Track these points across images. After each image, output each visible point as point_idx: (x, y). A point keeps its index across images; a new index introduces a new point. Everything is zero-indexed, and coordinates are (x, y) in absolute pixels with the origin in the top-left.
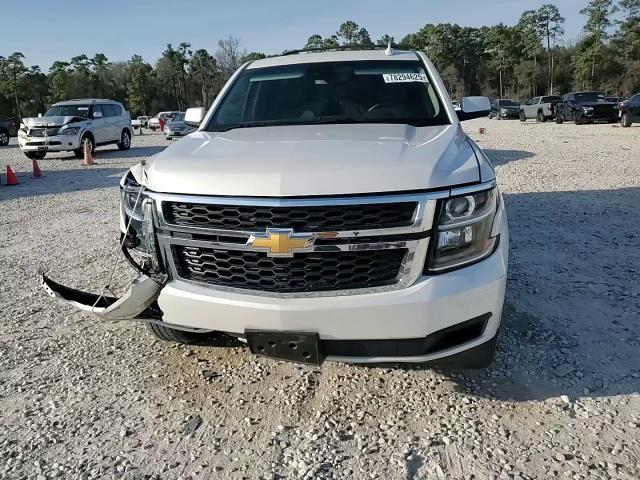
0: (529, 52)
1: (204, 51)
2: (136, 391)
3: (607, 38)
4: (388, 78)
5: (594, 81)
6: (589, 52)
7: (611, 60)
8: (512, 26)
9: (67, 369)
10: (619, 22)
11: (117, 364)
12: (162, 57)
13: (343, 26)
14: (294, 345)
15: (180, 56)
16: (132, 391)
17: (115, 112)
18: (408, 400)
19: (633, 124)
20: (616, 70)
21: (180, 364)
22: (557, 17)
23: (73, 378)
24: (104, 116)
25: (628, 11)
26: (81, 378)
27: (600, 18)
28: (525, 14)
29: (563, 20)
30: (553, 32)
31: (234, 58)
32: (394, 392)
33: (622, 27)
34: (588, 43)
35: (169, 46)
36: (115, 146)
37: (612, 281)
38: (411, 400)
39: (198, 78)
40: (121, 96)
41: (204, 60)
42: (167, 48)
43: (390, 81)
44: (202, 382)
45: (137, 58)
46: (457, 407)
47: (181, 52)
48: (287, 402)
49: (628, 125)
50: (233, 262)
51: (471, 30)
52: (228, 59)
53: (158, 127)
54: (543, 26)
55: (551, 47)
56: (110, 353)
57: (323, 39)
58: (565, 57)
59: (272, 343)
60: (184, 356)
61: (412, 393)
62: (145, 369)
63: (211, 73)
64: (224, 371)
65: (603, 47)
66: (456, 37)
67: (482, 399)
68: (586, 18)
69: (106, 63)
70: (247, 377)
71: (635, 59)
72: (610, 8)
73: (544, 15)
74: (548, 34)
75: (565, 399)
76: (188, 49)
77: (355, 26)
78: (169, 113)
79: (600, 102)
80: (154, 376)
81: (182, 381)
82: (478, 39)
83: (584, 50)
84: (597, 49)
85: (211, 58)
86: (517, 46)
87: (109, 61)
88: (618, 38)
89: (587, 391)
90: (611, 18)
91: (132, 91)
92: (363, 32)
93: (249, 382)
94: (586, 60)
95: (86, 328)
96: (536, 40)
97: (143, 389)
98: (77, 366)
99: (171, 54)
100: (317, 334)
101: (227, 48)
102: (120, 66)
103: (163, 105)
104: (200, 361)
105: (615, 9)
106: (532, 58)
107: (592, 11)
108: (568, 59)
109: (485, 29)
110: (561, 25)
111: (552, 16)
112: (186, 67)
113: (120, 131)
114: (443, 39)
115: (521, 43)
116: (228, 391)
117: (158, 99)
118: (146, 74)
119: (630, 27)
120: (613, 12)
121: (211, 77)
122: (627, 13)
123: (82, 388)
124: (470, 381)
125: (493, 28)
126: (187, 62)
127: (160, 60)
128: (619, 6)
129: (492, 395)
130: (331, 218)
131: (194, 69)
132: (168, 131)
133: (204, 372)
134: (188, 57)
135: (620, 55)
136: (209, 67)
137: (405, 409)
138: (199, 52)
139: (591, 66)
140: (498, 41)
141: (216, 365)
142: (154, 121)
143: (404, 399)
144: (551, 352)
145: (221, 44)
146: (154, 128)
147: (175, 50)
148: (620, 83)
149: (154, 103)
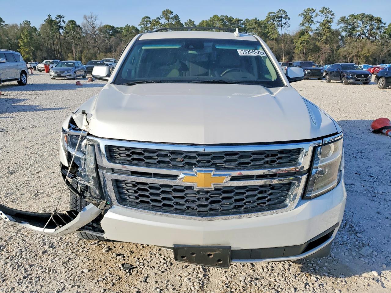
0: (271, 36)
1: (73, 21)
2: (73, 286)
3: (312, 31)
4: (241, 52)
5: (306, 54)
6: (303, 38)
7: (314, 44)
8: (263, 20)
9: (10, 269)
10: (319, 22)
11: (52, 262)
12: (44, 23)
13: (164, 12)
14: (210, 255)
15: (57, 23)
16: (70, 286)
17: (15, 59)
18: (276, 280)
19: (332, 81)
20: (317, 49)
21: (103, 258)
22: (286, 17)
23: (18, 278)
24: (7, 61)
25: (324, 16)
26: (24, 278)
27: (309, 20)
28: (270, 13)
29: (289, 19)
30: (283, 25)
31: (94, 27)
32: (264, 274)
33: (320, 25)
34: (303, 33)
35: (49, 16)
36: (15, 83)
37: (364, 183)
38: (278, 280)
39: (69, 39)
40: (15, 47)
41: (74, 27)
42: (47, 17)
43: (243, 55)
44: (123, 274)
45: (27, 23)
46: (310, 284)
47: (57, 20)
48: (193, 288)
49: (329, 82)
50: (163, 192)
51: (239, 20)
52: (90, 28)
53: (44, 70)
54: (279, 21)
55: (283, 34)
56: (45, 252)
57: (151, 19)
58: (291, 40)
59: (193, 254)
60: (104, 251)
61: (276, 274)
62: (76, 265)
63: (78, 36)
64: (138, 263)
65: (310, 36)
66: (231, 24)
67: (323, 277)
68: (302, 19)
69: (3, 24)
70: (156, 267)
71: (326, 43)
72: (314, 14)
73: (279, 15)
74: (282, 26)
75: (375, 273)
76: (62, 19)
77: (171, 12)
78: (51, 61)
79: (314, 67)
80: (84, 271)
81: (108, 274)
82: (243, 26)
83: (300, 37)
84: (307, 37)
85: (79, 26)
86: (265, 32)
87: (6, 23)
88: (318, 31)
89: (385, 266)
90: (315, 20)
91: (22, 44)
92: (176, 17)
93: (160, 272)
94: (301, 43)
95: (20, 231)
96: (275, 29)
97: (78, 284)
98: (19, 266)
99: (50, 22)
100: (230, 247)
101: (90, 20)
102: (14, 27)
103: (45, 55)
104: (118, 255)
105: (317, 14)
106: (273, 39)
107: (305, 15)
108: (292, 42)
109: (247, 20)
110: (289, 22)
111: (283, 16)
112: (61, 31)
113: (19, 72)
114: (224, 24)
115: (267, 30)
116: (146, 281)
117: (41, 50)
118: (33, 34)
119: (324, 25)
120: (316, 16)
121: (79, 39)
122: (323, 18)
123: (27, 287)
124: (310, 263)
125: (252, 21)
126: (62, 27)
127: (43, 25)
128: (319, 13)
129: (328, 273)
130: (242, 160)
131: (67, 33)
132: (52, 73)
133: (123, 265)
134: (62, 24)
135: (319, 41)
136: (77, 33)
137: (276, 288)
138: (70, 22)
139: (304, 46)
140: (255, 28)
141: (130, 258)
142: (41, 66)
143: (273, 280)
144: (351, 237)
145: (85, 17)
146: (40, 71)
147: (53, 19)
148: (319, 57)
149: (39, 54)
